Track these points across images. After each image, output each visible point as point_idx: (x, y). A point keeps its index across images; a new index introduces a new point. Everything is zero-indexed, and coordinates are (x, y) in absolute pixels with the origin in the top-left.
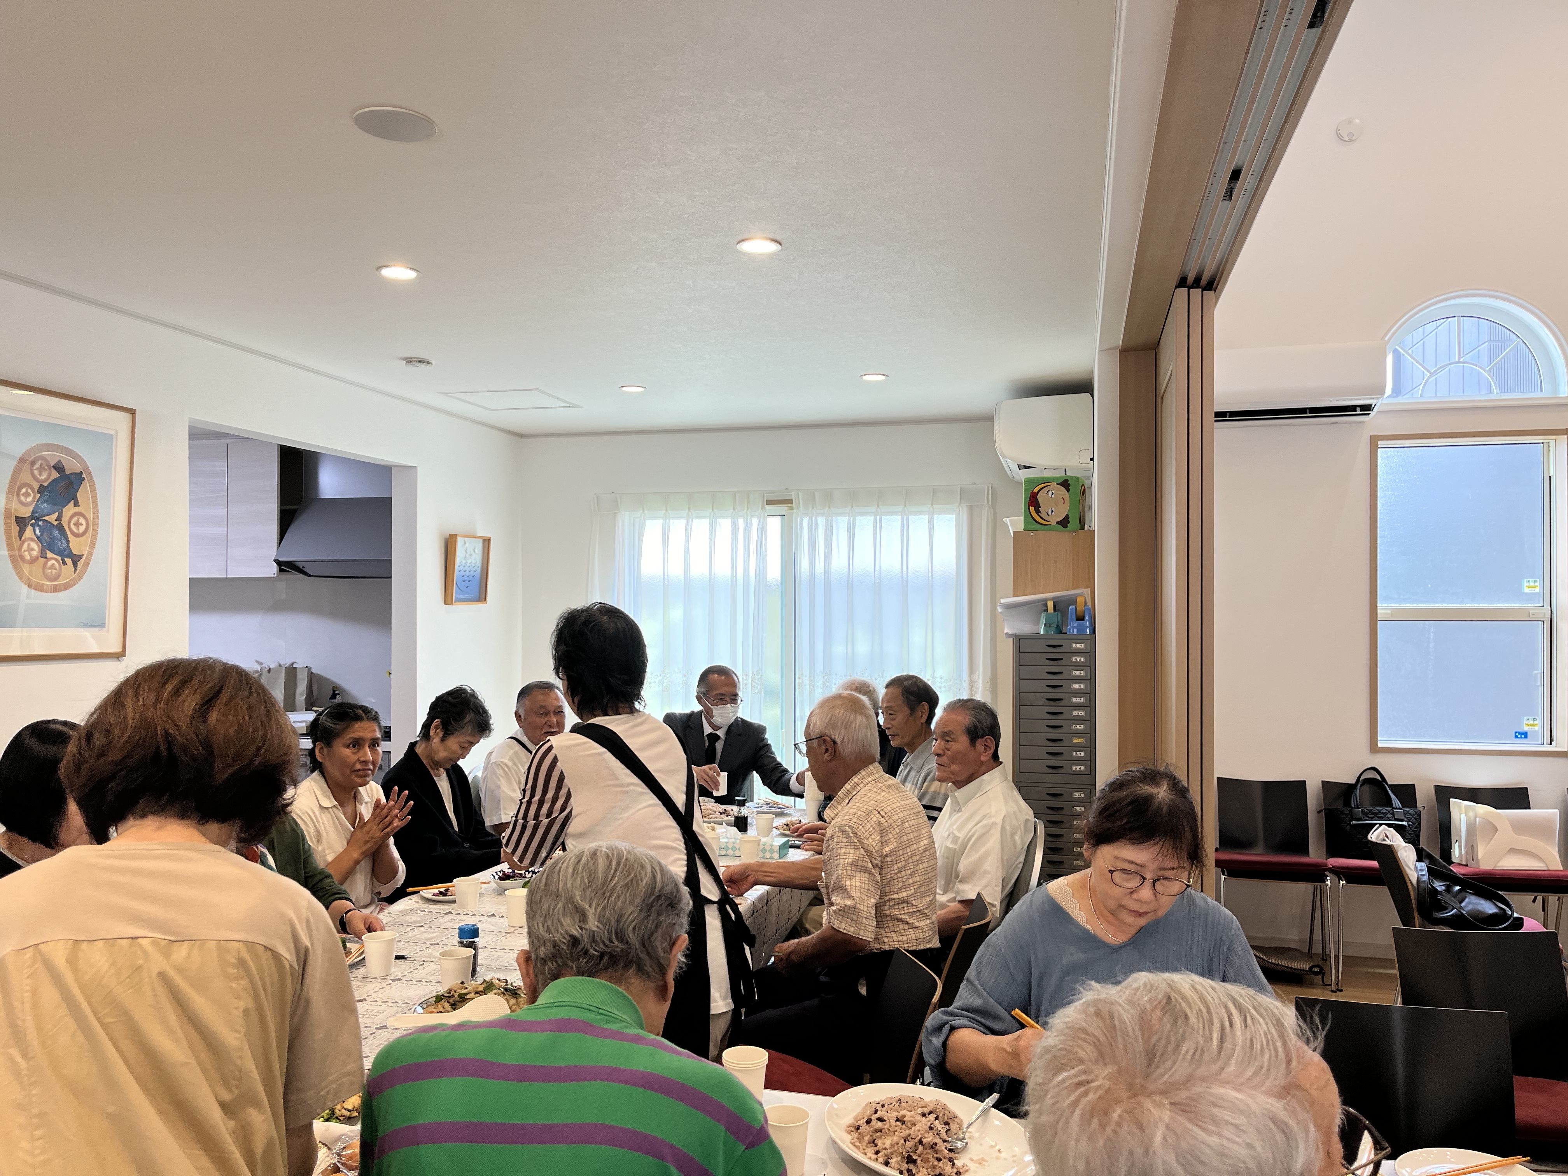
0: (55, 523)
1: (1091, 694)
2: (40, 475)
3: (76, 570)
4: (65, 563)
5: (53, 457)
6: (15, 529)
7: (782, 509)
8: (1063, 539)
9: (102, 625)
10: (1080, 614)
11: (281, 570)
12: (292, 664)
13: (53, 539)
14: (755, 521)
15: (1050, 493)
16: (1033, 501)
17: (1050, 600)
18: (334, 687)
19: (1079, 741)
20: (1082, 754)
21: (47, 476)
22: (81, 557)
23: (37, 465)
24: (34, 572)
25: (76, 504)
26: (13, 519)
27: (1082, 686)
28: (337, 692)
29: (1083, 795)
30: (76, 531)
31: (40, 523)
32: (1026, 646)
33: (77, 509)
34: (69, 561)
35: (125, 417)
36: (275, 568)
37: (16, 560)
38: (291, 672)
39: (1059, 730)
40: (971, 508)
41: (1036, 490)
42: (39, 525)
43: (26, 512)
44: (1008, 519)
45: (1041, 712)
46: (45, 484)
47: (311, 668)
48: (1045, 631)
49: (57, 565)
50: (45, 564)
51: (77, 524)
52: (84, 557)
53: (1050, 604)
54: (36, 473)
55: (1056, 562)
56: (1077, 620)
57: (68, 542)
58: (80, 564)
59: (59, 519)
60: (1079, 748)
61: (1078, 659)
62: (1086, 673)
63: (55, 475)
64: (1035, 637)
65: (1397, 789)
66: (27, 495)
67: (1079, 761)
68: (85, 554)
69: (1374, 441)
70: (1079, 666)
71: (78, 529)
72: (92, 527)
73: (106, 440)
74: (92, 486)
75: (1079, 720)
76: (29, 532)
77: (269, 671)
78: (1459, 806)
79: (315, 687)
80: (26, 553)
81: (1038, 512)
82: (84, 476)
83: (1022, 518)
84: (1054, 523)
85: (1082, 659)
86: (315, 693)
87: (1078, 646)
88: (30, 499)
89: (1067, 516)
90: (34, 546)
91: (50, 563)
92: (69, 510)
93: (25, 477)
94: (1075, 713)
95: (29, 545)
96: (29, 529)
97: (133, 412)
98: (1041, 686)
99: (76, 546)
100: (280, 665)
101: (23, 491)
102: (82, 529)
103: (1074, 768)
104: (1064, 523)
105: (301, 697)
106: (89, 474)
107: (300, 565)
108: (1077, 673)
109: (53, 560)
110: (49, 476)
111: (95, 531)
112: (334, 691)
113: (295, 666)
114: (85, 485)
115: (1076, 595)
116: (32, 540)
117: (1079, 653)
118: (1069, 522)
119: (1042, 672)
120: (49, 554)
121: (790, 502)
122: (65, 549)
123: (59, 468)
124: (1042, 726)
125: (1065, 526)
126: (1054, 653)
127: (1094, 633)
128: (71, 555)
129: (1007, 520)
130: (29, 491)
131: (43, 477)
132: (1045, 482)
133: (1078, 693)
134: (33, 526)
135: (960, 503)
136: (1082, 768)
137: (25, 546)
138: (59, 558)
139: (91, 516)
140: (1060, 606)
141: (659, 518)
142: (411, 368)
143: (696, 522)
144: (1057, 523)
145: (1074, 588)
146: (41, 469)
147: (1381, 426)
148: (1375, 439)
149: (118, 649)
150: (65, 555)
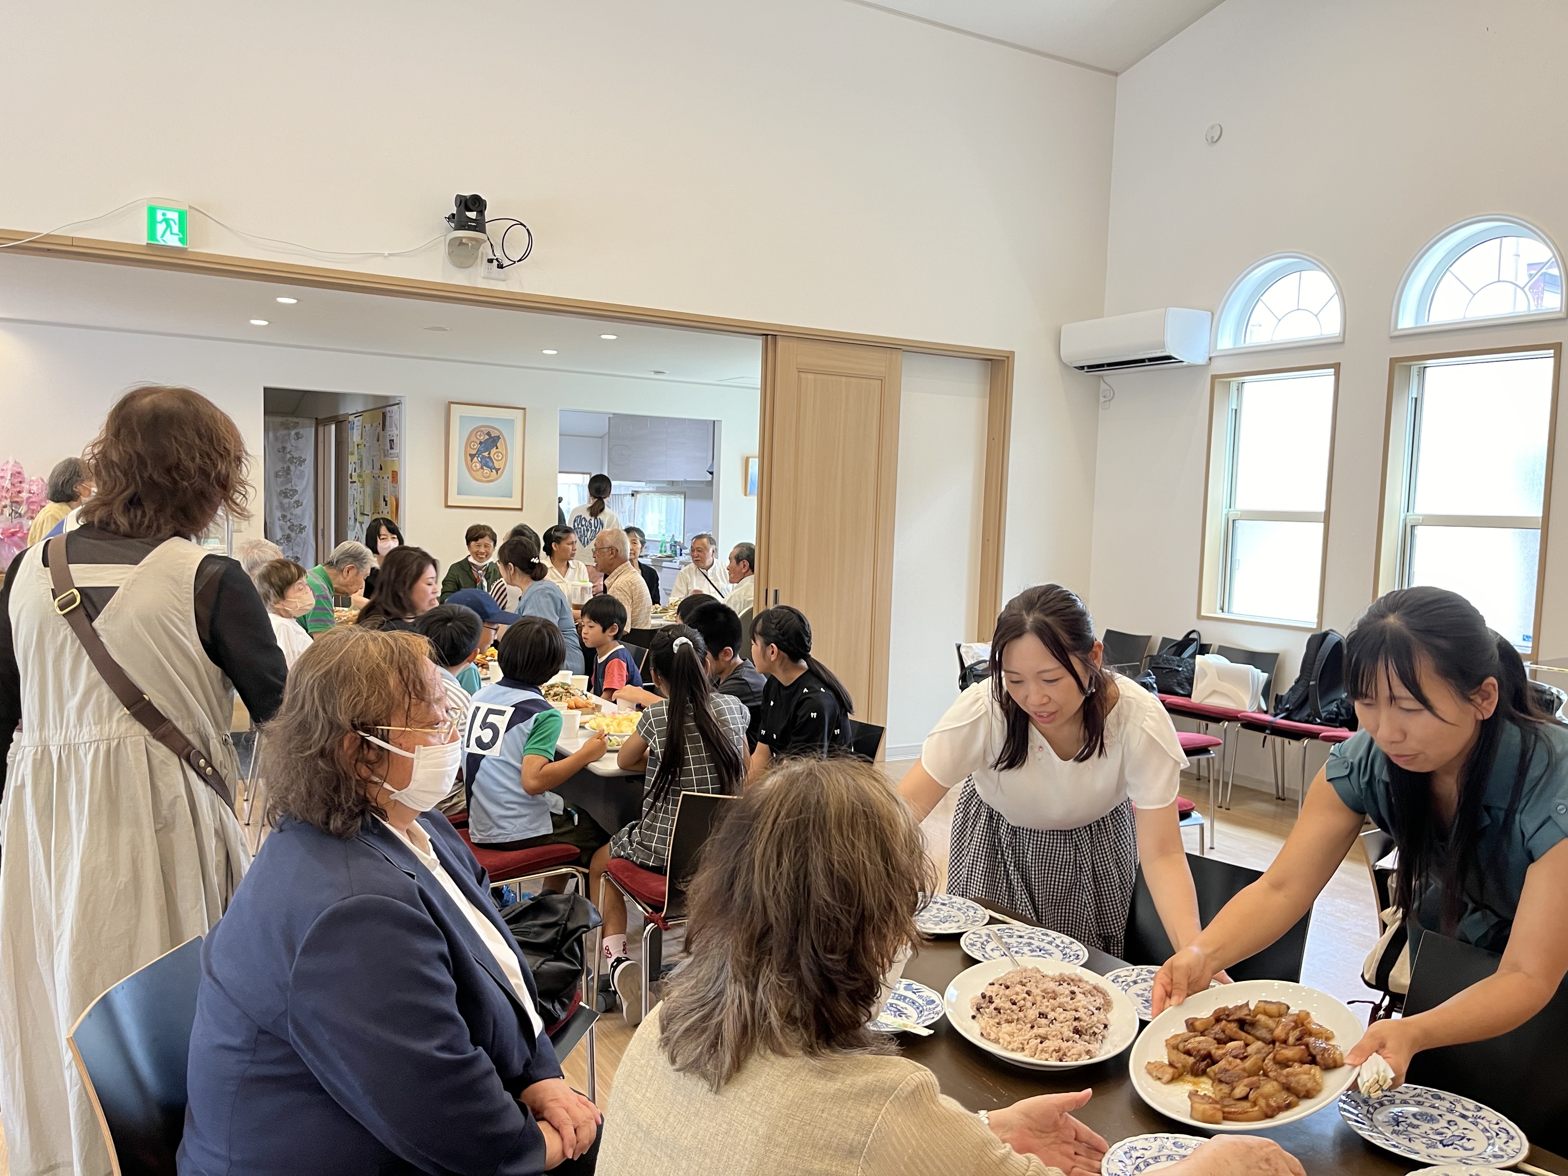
0: (488, 456)
3: (497, 474)
4: (492, 472)
5: (486, 430)
6: (469, 458)
9: (511, 497)
21: (483, 438)
22: (499, 469)
23: (478, 434)
24: (478, 475)
25: (497, 448)
26: (468, 455)
31: (480, 456)
33: (498, 450)
34: (494, 471)
35: (520, 412)
43: (474, 452)
46: (482, 441)
49: (488, 472)
50: (483, 472)
51: (498, 456)
54: (478, 437)
57: (493, 463)
58: (500, 471)
59: (489, 454)
63: (487, 437)
68: (502, 468)
69: (1214, 380)
71: (498, 458)
72: (505, 457)
73: (512, 421)
74: (505, 441)
76: (475, 459)
80: (475, 467)
82: (500, 436)
88: (475, 447)
91: (485, 471)
92: (494, 450)
95: (476, 464)
97: (524, 409)
99: (497, 464)
101: (473, 444)
102: (500, 458)
106: (503, 436)
109: (487, 470)
111: (506, 459)
114: (501, 440)
116: (477, 462)
120: (485, 468)
123: (488, 434)
128: (495, 468)
130: (475, 444)
131: (481, 438)
134: (477, 457)
137: (474, 465)
138: (490, 470)
139: (504, 451)
146: (480, 436)
147: (1220, 367)
148: (1214, 377)
149: (520, 507)
150: (493, 468)
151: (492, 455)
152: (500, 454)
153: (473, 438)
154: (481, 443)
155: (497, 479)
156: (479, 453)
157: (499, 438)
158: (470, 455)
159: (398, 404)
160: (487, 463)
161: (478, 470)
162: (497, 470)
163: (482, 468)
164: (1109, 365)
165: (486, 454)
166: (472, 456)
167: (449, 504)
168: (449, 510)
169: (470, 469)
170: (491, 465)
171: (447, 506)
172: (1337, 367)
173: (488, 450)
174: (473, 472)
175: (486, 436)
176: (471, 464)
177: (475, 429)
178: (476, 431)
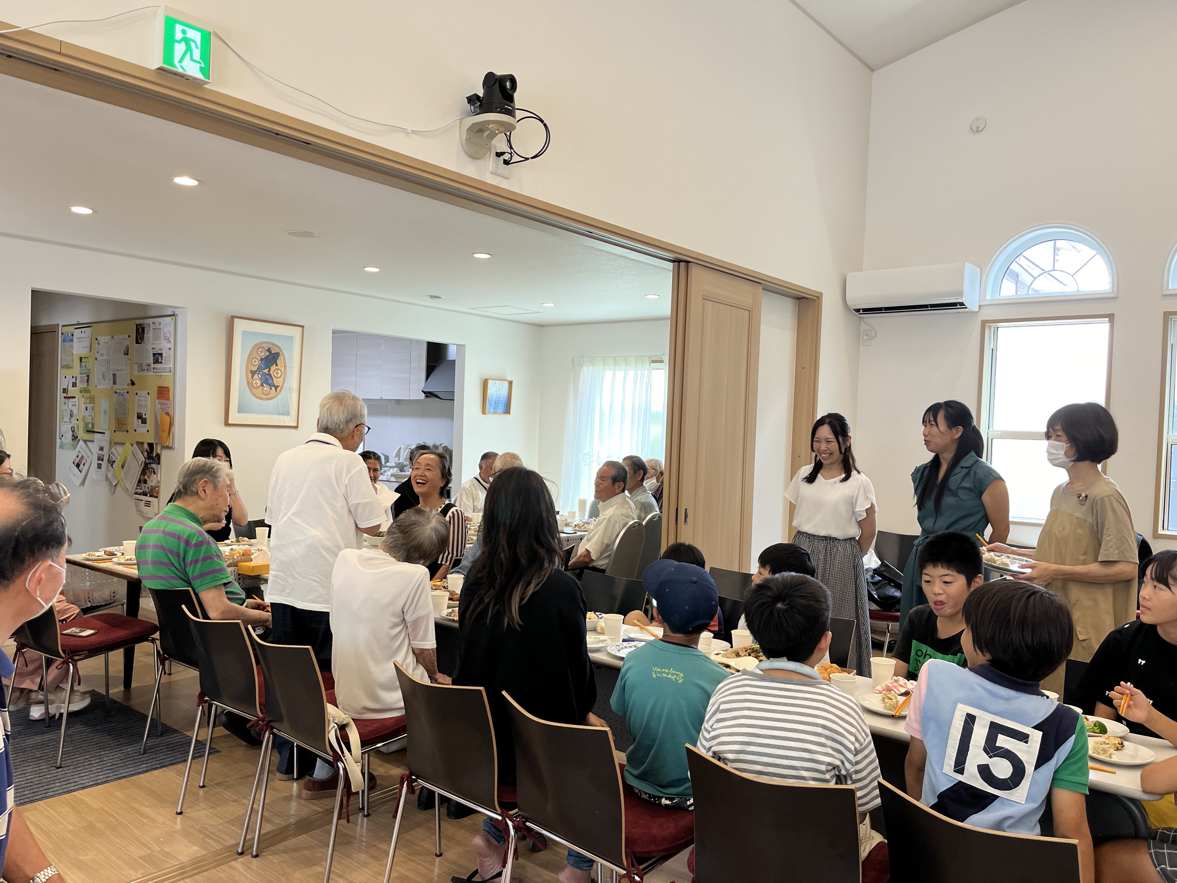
0: (268, 373)
3: (276, 391)
4: (271, 389)
5: (266, 346)
6: (250, 375)
7: (659, 365)
9: (288, 415)
13: (267, 379)
14: (646, 372)
21: (263, 355)
22: (278, 386)
23: (260, 350)
24: (258, 392)
25: (277, 365)
26: (249, 371)
30: (276, 376)
31: (261, 373)
33: (277, 367)
34: (273, 388)
35: (299, 329)
36: (423, 395)
37: (251, 387)
43: (255, 369)
46: (263, 357)
49: (268, 389)
50: (263, 389)
51: (277, 373)
52: (280, 387)
54: (259, 353)
57: (273, 380)
58: (278, 389)
59: (269, 371)
63: (268, 354)
66: (255, 362)
68: (281, 385)
72: (284, 375)
73: (291, 338)
74: (284, 358)
76: (256, 376)
80: (255, 385)
82: (280, 353)
88: (256, 363)
90: (258, 381)
91: (265, 389)
92: (273, 368)
95: (256, 381)
96: (256, 375)
97: (303, 327)
99: (276, 382)
101: (254, 360)
102: (279, 375)
106: (283, 353)
107: (436, 393)
109: (266, 388)
110: (265, 354)
111: (285, 377)
114: (281, 357)
116: (257, 379)
120: (265, 385)
122: (272, 383)
123: (269, 350)
128: (274, 386)
130: (256, 360)
131: (262, 355)
134: (258, 374)
137: (254, 382)
138: (269, 387)
139: (283, 369)
146: (261, 352)
147: (988, 314)
148: (984, 323)
149: (295, 425)
150: (272, 385)
151: (271, 372)
152: (279, 372)
153: (255, 355)
154: (261, 360)
155: (275, 397)
156: (259, 369)
157: (278, 354)
158: (251, 370)
159: (173, 315)
160: (267, 381)
161: (257, 388)
162: (276, 388)
163: (263, 386)
164: (887, 309)
165: (266, 371)
166: (253, 373)
167: (230, 422)
168: (228, 428)
169: (250, 385)
170: (270, 382)
171: (227, 424)
172: (1111, 317)
173: (268, 367)
174: (253, 389)
175: (267, 352)
176: (252, 380)
177: (256, 345)
178: (257, 347)
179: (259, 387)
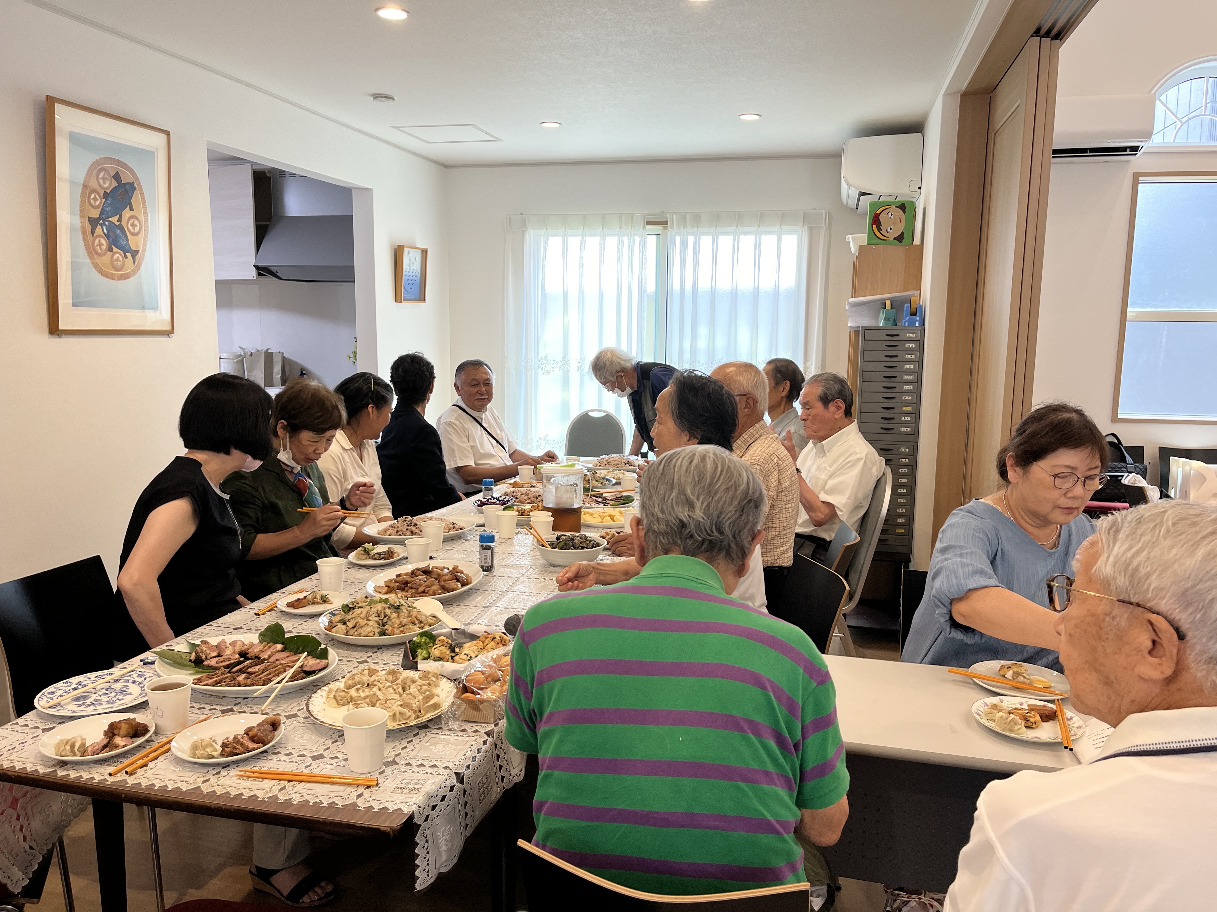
0: (117, 224)
1: (919, 373)
2: (104, 183)
3: (134, 263)
4: (126, 257)
5: (111, 168)
6: (89, 228)
7: (657, 229)
8: (898, 252)
9: (156, 308)
10: (913, 310)
11: (259, 274)
12: (268, 350)
13: (116, 237)
14: (637, 239)
15: (890, 214)
16: (876, 221)
17: (888, 299)
18: (301, 369)
19: (907, 409)
20: (909, 419)
21: (109, 185)
22: (137, 252)
23: (101, 176)
24: (105, 263)
25: (131, 209)
26: (87, 219)
27: (912, 367)
28: (304, 372)
29: (907, 450)
30: (132, 231)
31: (106, 223)
32: (870, 335)
33: (132, 213)
34: (128, 255)
35: (163, 137)
36: (254, 272)
37: (91, 252)
38: (269, 356)
39: (892, 401)
40: (811, 229)
41: (878, 212)
42: (105, 225)
43: (96, 214)
44: (850, 236)
45: (879, 387)
46: (108, 191)
47: (283, 353)
48: (885, 323)
49: (121, 258)
50: (112, 257)
51: (133, 225)
52: (140, 253)
53: (888, 303)
54: (101, 181)
55: (891, 271)
56: (911, 315)
57: (127, 240)
58: (137, 258)
59: (120, 220)
60: (907, 414)
61: (911, 345)
62: (916, 356)
63: (115, 183)
64: (877, 329)
65: (1130, 449)
66: (95, 199)
67: (906, 424)
68: (140, 250)
69: (1136, 177)
70: (910, 351)
71: (134, 229)
72: (144, 228)
73: (150, 155)
74: (142, 194)
75: (908, 393)
76: (99, 230)
77: (251, 355)
78: (1178, 462)
79: (287, 368)
80: (98, 247)
81: (879, 230)
82: (135, 185)
83: (866, 235)
84: (891, 239)
85: (914, 346)
86: (287, 373)
87: (911, 335)
89: (903, 233)
90: (103, 241)
91: (117, 255)
92: (127, 214)
93: (93, 184)
94: (906, 387)
95: (99, 241)
96: (99, 228)
97: (168, 134)
98: (881, 367)
99: (133, 242)
100: (258, 351)
101: (93, 196)
102: (137, 230)
103: (902, 429)
104: (900, 238)
105: (277, 376)
106: (139, 184)
107: (274, 270)
108: (909, 356)
109: (118, 255)
110: (110, 185)
111: (147, 231)
112: (302, 372)
113: (270, 351)
114: (137, 193)
115: (910, 296)
116: (101, 236)
117: (911, 341)
118: (903, 238)
119: (881, 356)
120: (115, 249)
121: (666, 223)
122: (126, 246)
123: (117, 177)
124: (879, 397)
125: (900, 241)
126: (892, 341)
127: (924, 325)
128: (130, 251)
129: (850, 238)
130: (97, 196)
131: (106, 186)
132: (887, 205)
133: (909, 372)
134: (102, 225)
135: (803, 226)
136: (909, 429)
137: (97, 241)
138: (122, 253)
139: (142, 219)
140: (897, 304)
141: (559, 236)
142: (378, 103)
143: (588, 239)
144: (894, 239)
145: (905, 291)
146: (104, 179)
147: (1142, 165)
148: (1137, 175)
149: (168, 328)
150: (126, 250)
151: (124, 223)
152: (136, 222)
153: (93, 185)
154: (106, 195)
155: (134, 272)
156: (104, 215)
157: (131, 186)
158: (89, 218)
161: (102, 254)
162: (134, 254)
163: (111, 250)
165: (114, 219)
167: (59, 327)
168: (56, 341)
169: (91, 250)
171: (55, 331)
173: (118, 212)
174: (95, 256)
175: (113, 180)
176: (92, 239)
177: (94, 164)
178: (97, 168)
179: (105, 254)
